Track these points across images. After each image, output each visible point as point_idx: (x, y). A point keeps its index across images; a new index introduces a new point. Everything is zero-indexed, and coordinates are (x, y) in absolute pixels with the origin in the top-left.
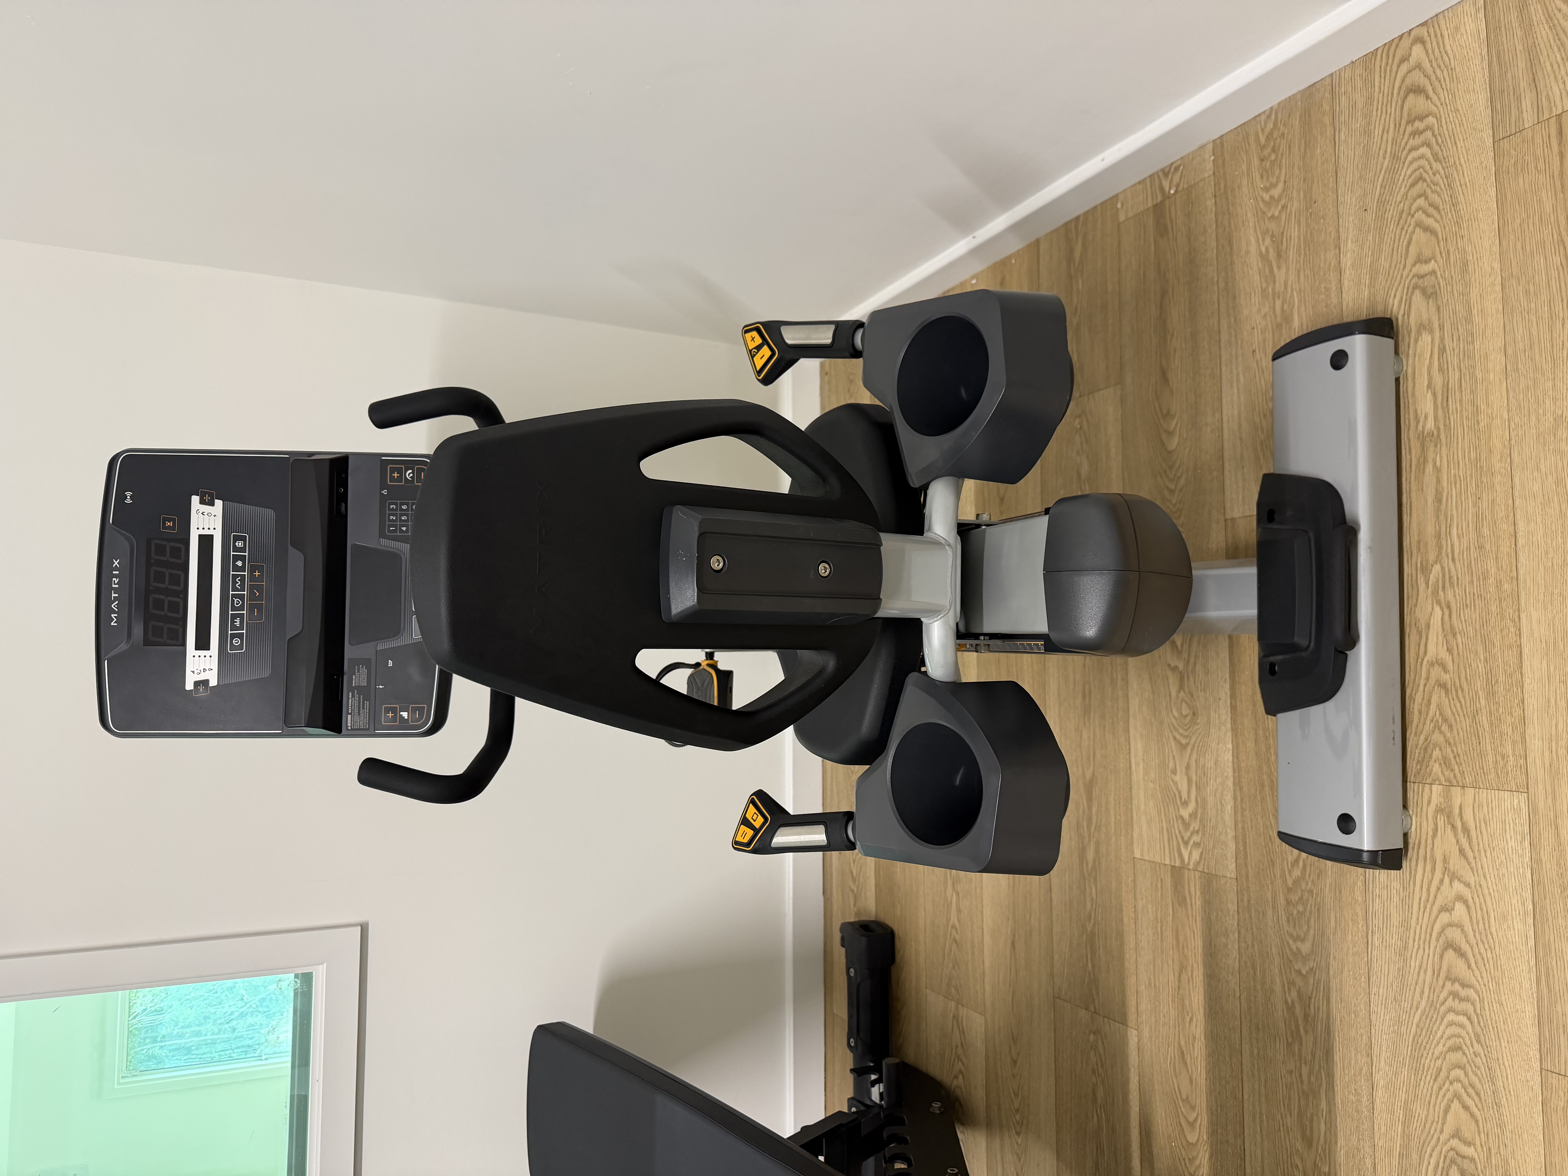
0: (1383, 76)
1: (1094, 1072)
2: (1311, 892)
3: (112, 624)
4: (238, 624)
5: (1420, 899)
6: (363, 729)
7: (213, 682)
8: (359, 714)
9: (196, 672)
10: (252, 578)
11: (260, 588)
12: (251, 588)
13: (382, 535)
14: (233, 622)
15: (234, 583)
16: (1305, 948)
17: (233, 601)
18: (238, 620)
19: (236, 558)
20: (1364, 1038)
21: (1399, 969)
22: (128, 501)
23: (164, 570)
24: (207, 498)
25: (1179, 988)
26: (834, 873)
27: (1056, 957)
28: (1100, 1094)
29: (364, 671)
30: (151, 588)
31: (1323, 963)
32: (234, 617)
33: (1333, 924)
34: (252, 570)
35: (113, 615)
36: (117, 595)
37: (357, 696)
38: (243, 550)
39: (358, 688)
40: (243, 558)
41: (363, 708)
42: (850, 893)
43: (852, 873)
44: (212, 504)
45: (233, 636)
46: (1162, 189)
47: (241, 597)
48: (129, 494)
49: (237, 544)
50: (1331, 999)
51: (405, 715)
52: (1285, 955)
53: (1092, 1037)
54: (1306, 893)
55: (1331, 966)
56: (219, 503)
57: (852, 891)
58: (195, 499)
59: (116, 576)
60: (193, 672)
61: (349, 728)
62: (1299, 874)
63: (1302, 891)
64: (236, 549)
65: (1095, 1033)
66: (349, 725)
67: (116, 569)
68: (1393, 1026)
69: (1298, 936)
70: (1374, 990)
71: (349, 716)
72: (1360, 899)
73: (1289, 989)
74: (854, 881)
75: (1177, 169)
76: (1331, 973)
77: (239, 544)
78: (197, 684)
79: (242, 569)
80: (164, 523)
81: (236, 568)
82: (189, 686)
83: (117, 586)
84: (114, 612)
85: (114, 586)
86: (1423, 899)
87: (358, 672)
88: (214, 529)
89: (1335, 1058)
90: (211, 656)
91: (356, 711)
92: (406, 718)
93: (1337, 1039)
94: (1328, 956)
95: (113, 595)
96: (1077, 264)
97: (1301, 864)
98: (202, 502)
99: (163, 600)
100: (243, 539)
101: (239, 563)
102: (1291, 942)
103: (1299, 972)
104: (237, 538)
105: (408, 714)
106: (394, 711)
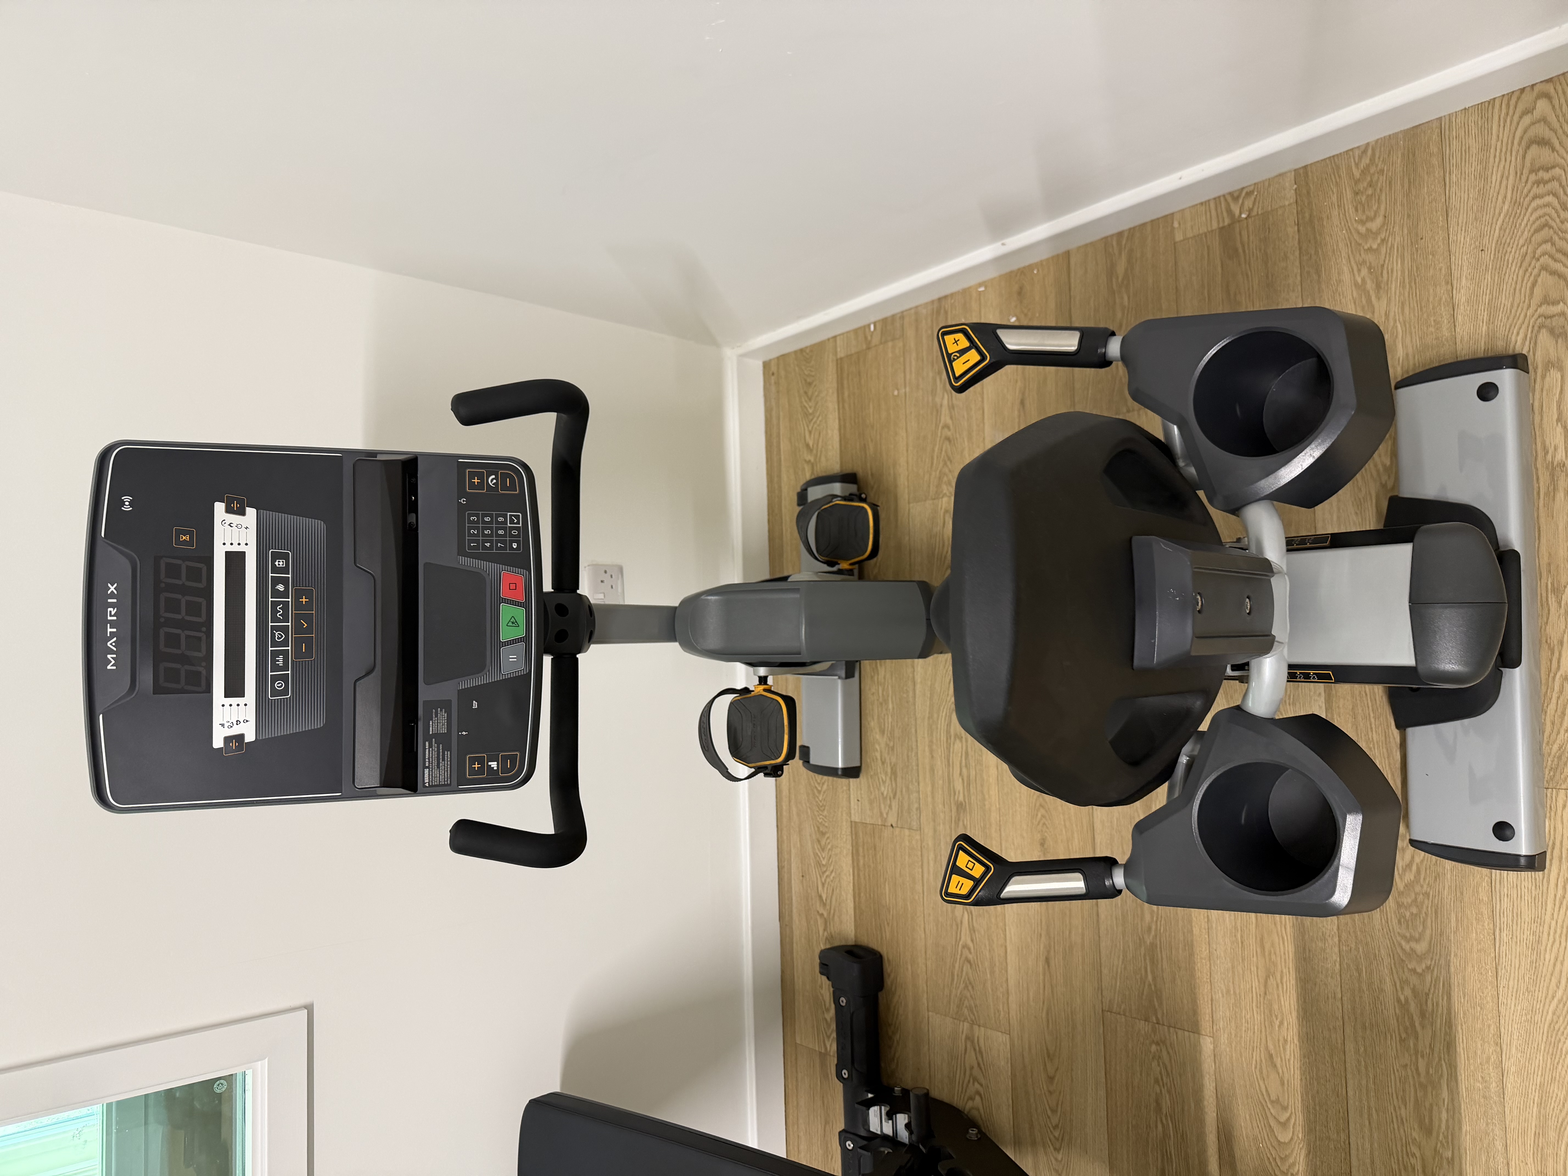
0: (1502, 125)
1: (1157, 1081)
2: (1427, 894)
3: (109, 667)
5: (1555, 896)
6: (444, 785)
7: (250, 737)
8: (438, 767)
9: (226, 726)
10: (298, 605)
11: (308, 618)
12: (297, 618)
14: (274, 661)
15: (274, 611)
16: (1421, 948)
18: (281, 658)
20: (1492, 1028)
21: (1532, 962)
22: (127, 508)
23: (179, 596)
24: (235, 505)
25: (1265, 994)
26: (794, 898)
27: (1105, 971)
28: (1166, 1103)
30: (162, 620)
31: (1443, 961)
33: (1453, 924)
34: (298, 595)
35: (109, 656)
36: (115, 630)
37: (434, 745)
39: (436, 735)
41: (443, 760)
42: (818, 917)
43: (820, 897)
44: (243, 513)
46: (1230, 212)
47: (285, 629)
48: (127, 499)
49: (277, 563)
50: (1452, 994)
51: (494, 765)
52: (1396, 955)
53: (1154, 1048)
54: (1421, 896)
55: (1452, 964)
56: (251, 512)
57: (822, 915)
58: (219, 508)
59: (113, 605)
60: (223, 725)
61: (427, 785)
62: (1412, 878)
63: (1416, 894)
65: (1157, 1044)
66: (426, 781)
67: (112, 595)
68: (1526, 1015)
69: (1411, 936)
70: (1503, 983)
71: (426, 771)
72: (1485, 899)
73: (1402, 988)
74: (824, 905)
75: (1249, 194)
76: (1452, 969)
77: (280, 563)
78: (227, 740)
79: (285, 594)
80: (178, 537)
81: (276, 593)
83: (115, 618)
84: (112, 652)
85: (109, 618)
86: (1558, 896)
87: (436, 716)
88: (246, 544)
89: (1458, 1050)
91: (435, 763)
92: (495, 768)
93: (1460, 1031)
94: (1449, 954)
95: (109, 630)
96: (1120, 279)
97: (1414, 868)
98: (229, 510)
99: (179, 635)
101: (281, 587)
102: (1403, 943)
103: (1414, 971)
104: (276, 556)
105: (498, 765)
106: (481, 761)
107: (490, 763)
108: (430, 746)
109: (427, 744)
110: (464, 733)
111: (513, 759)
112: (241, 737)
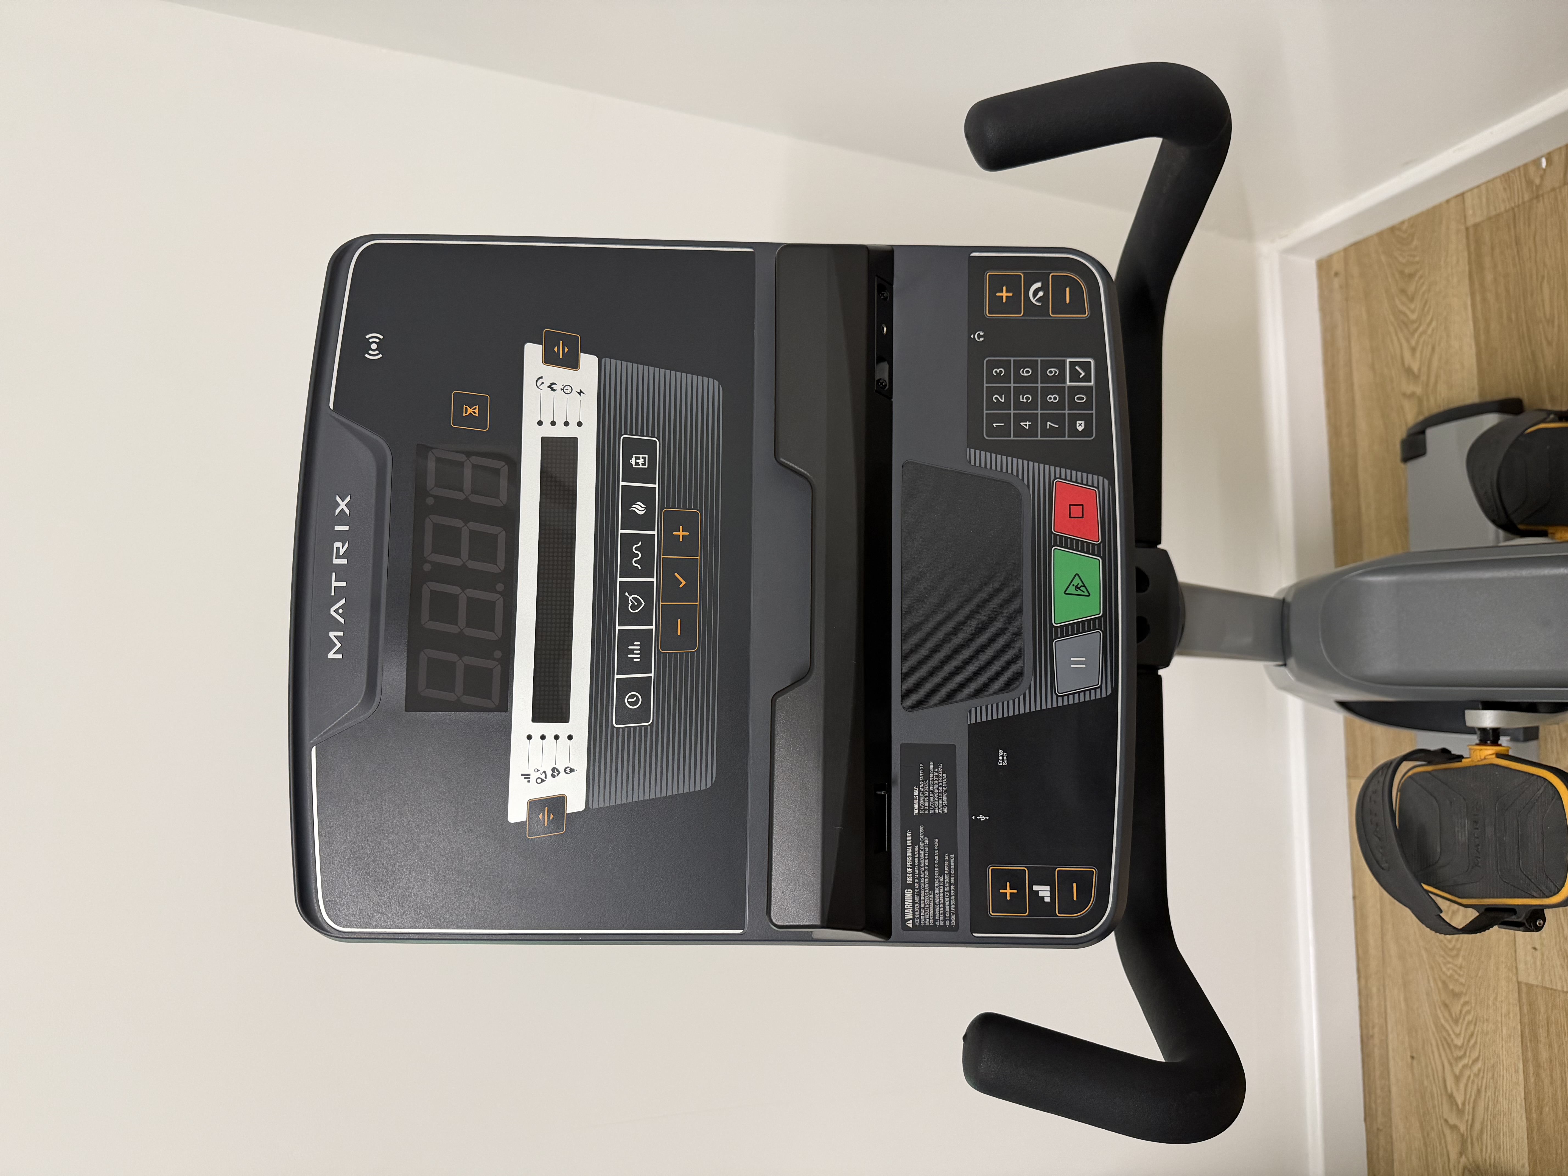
3: (331, 656)
4: (636, 657)
6: (944, 928)
7: (576, 804)
8: (932, 887)
9: (533, 777)
10: (670, 544)
11: (688, 570)
12: (668, 568)
13: (975, 441)
14: (624, 651)
15: (628, 555)
17: (624, 601)
18: (636, 646)
19: (632, 496)
22: (374, 355)
23: (457, 523)
24: (561, 350)
29: (939, 776)
32: (627, 638)
34: (670, 523)
35: (332, 634)
36: (343, 584)
37: (924, 840)
38: (646, 475)
39: (928, 819)
40: (646, 496)
41: (942, 873)
44: (574, 364)
45: (625, 686)
47: (645, 590)
48: (374, 337)
49: (633, 461)
51: (1044, 891)
56: (589, 362)
58: (533, 352)
59: (341, 537)
60: (527, 776)
61: (910, 924)
64: (631, 474)
66: (909, 916)
67: (342, 519)
71: (909, 894)
77: (638, 461)
78: (534, 806)
79: (646, 521)
80: (459, 410)
81: (631, 520)
82: (517, 813)
83: (344, 561)
84: (337, 626)
85: (336, 561)
87: (927, 778)
88: (580, 424)
90: (570, 737)
91: (925, 878)
92: (1047, 900)
95: (335, 584)
98: (550, 359)
99: (456, 597)
100: (647, 448)
101: (639, 508)
104: (632, 447)
105: (1052, 892)
106: (1017, 881)
107: (1036, 888)
108: (916, 841)
109: (909, 836)
110: (982, 818)
111: (1084, 881)
112: (558, 802)
